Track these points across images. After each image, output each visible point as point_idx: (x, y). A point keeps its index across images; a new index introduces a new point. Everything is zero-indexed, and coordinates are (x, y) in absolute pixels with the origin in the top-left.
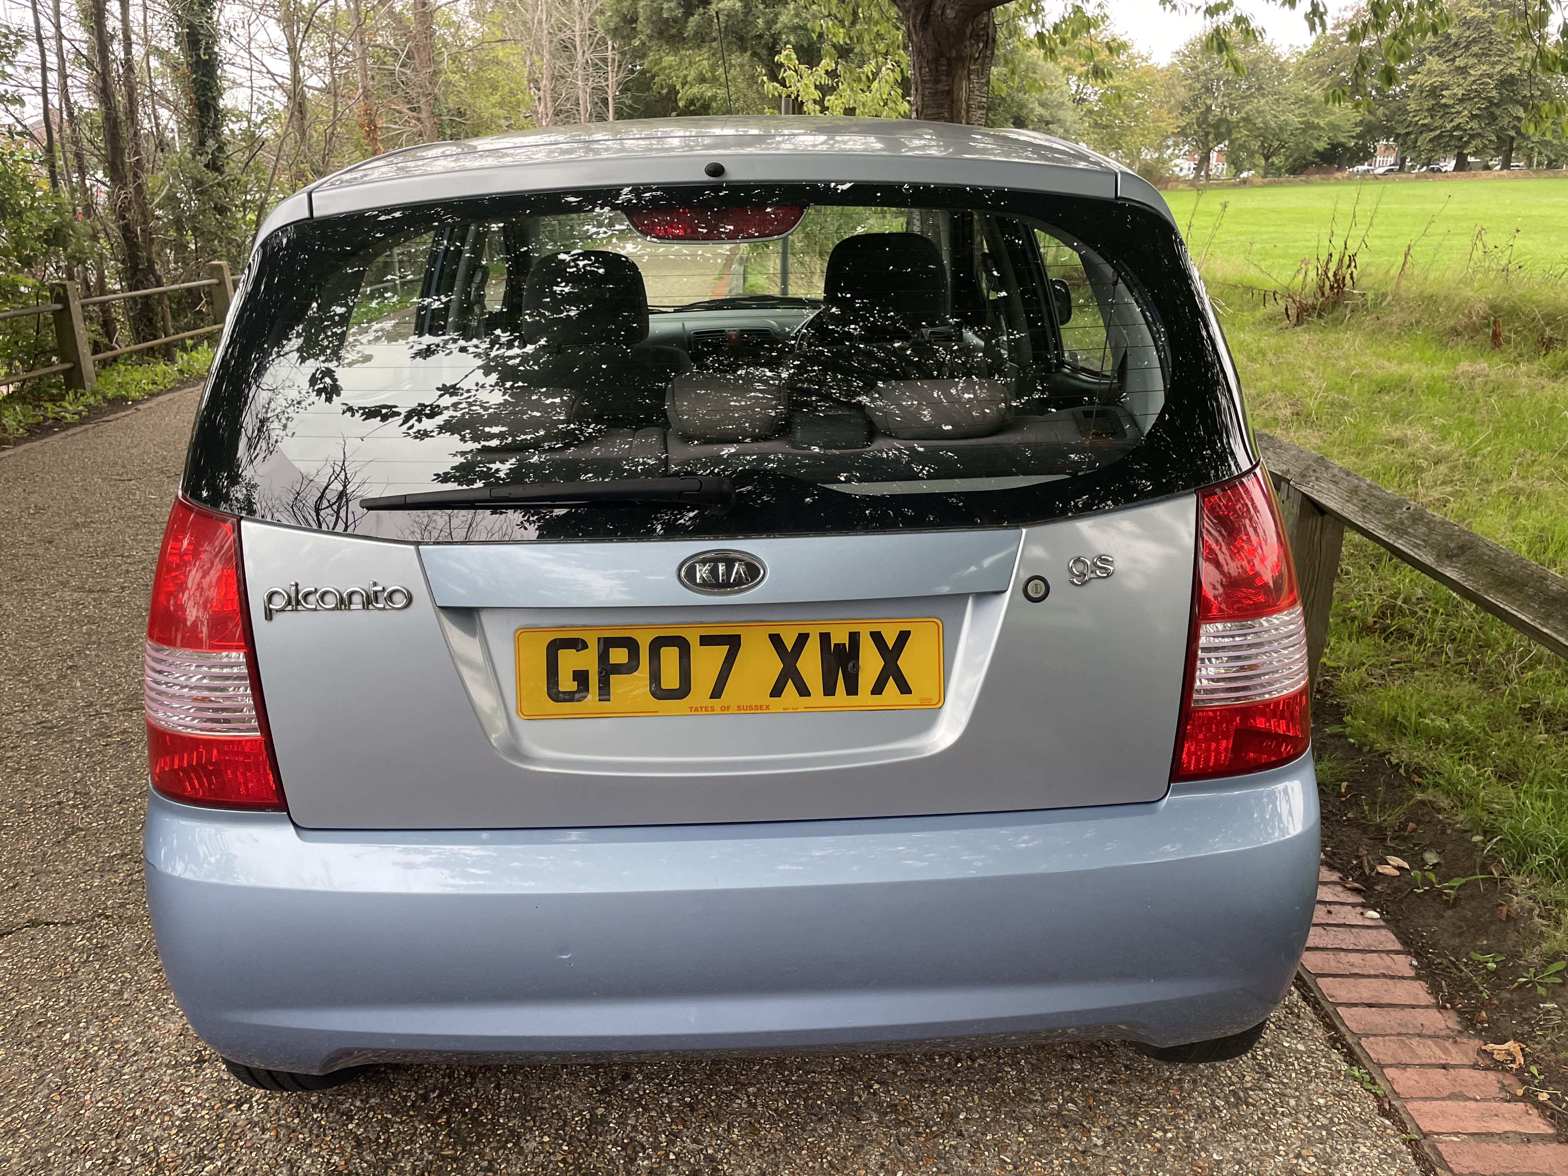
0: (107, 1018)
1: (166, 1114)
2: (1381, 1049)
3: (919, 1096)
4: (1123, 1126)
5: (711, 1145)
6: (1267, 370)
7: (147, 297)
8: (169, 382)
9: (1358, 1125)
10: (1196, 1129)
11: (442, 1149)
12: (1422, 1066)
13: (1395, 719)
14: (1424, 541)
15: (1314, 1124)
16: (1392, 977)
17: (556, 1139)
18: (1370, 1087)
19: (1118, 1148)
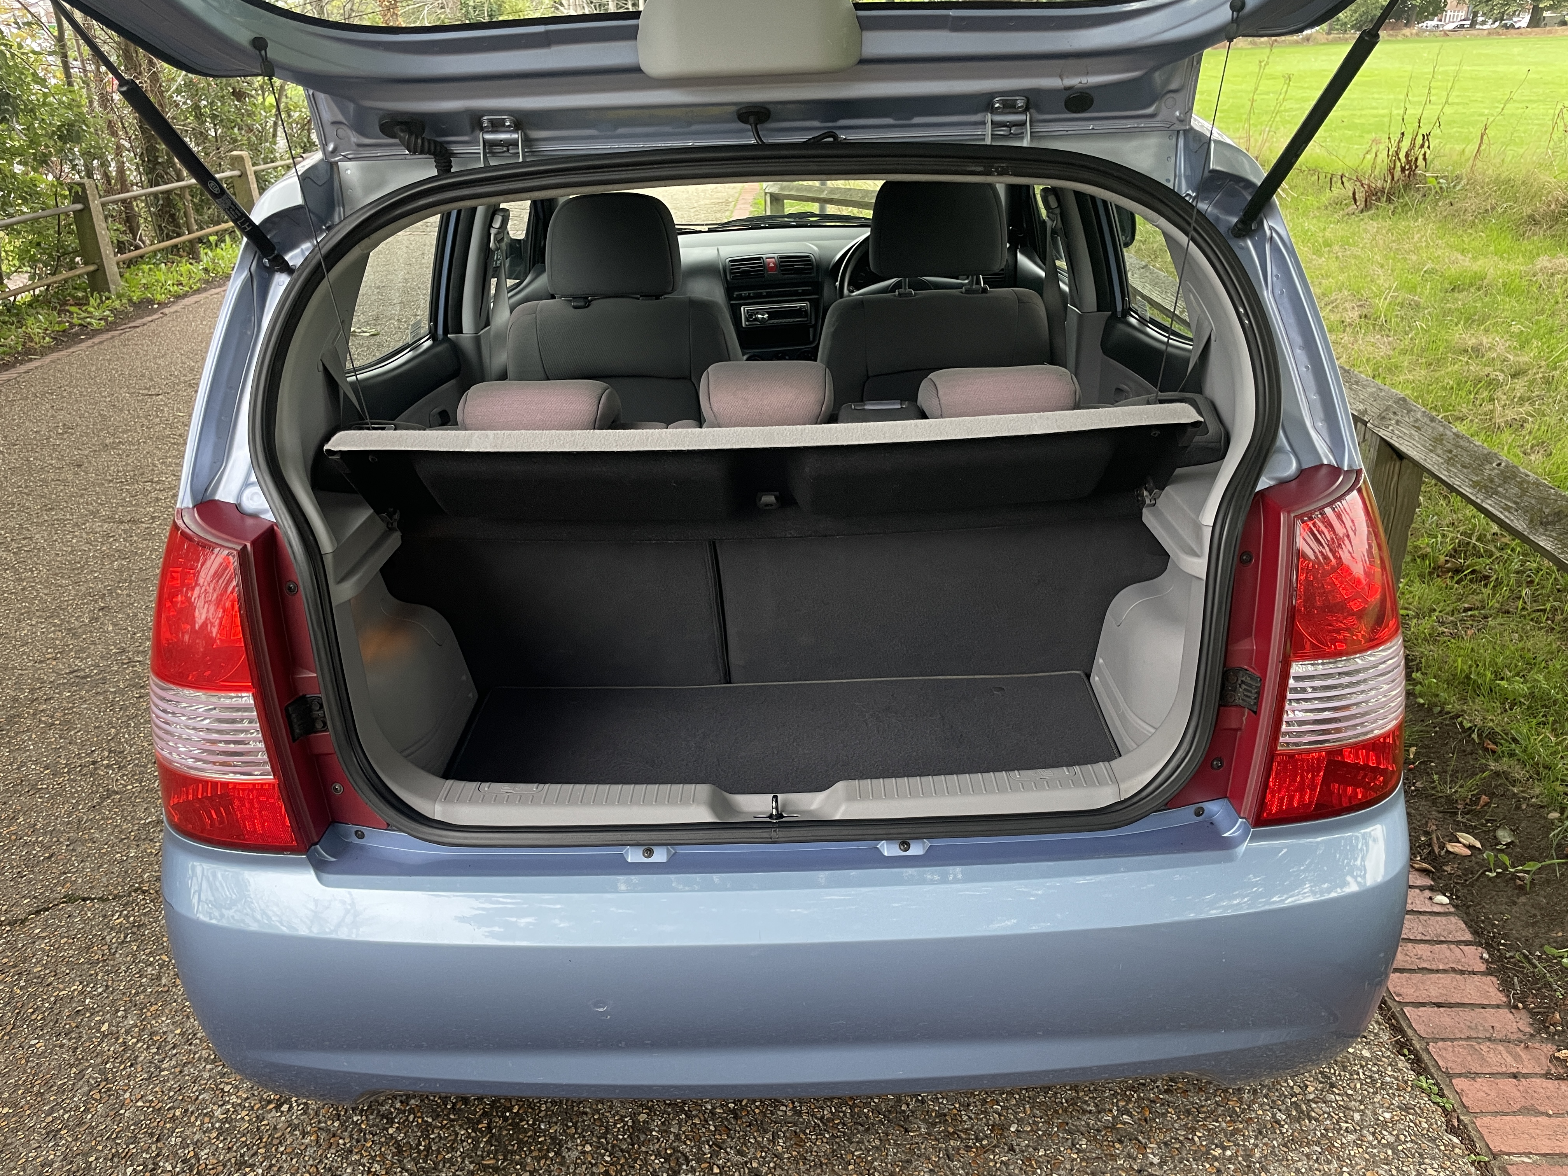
0: (145, 1007)
1: (205, 1115)
2: (1449, 1055)
3: (969, 1105)
4: (1180, 1142)
5: (756, 1158)
6: (1334, 266)
7: (168, 192)
8: (195, 283)
9: (1425, 1144)
10: (1256, 1146)
11: (483, 1158)
12: (1492, 1074)
13: (1468, 677)
14: (1515, 503)
15: (1379, 1142)
16: (1462, 972)
17: (598, 1148)
18: (1438, 1100)
19: (1175, 1167)
